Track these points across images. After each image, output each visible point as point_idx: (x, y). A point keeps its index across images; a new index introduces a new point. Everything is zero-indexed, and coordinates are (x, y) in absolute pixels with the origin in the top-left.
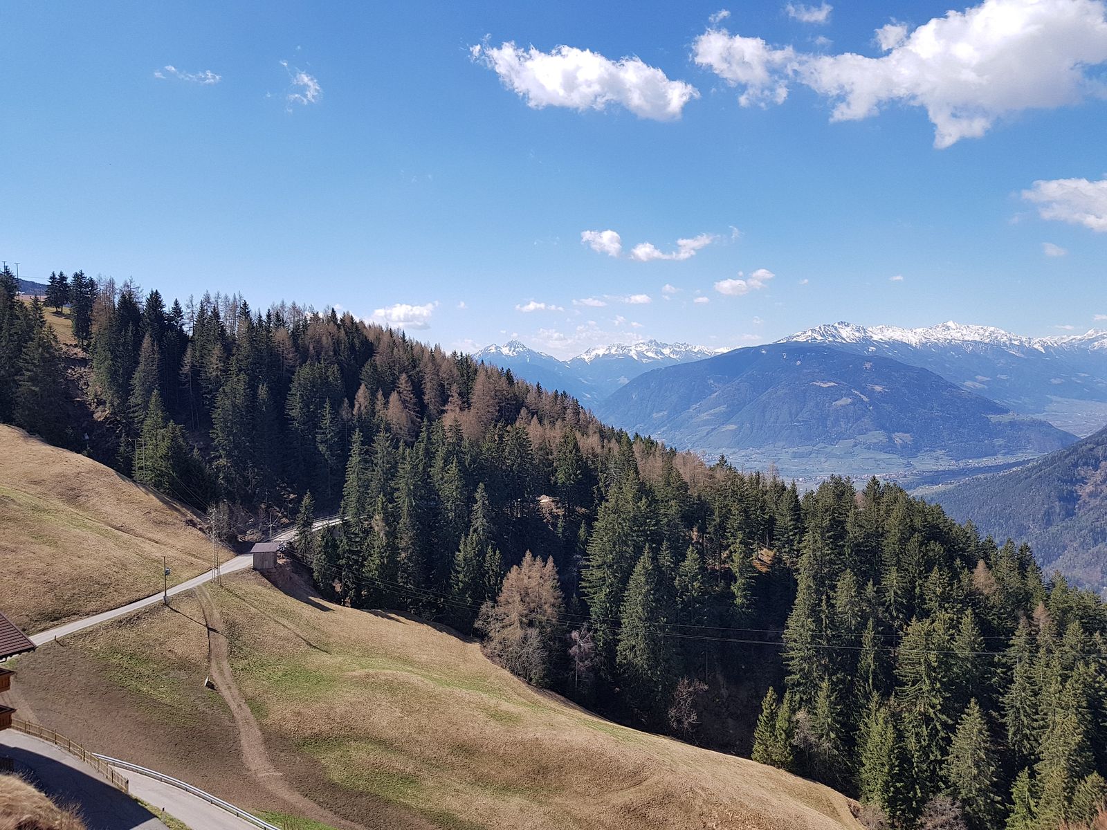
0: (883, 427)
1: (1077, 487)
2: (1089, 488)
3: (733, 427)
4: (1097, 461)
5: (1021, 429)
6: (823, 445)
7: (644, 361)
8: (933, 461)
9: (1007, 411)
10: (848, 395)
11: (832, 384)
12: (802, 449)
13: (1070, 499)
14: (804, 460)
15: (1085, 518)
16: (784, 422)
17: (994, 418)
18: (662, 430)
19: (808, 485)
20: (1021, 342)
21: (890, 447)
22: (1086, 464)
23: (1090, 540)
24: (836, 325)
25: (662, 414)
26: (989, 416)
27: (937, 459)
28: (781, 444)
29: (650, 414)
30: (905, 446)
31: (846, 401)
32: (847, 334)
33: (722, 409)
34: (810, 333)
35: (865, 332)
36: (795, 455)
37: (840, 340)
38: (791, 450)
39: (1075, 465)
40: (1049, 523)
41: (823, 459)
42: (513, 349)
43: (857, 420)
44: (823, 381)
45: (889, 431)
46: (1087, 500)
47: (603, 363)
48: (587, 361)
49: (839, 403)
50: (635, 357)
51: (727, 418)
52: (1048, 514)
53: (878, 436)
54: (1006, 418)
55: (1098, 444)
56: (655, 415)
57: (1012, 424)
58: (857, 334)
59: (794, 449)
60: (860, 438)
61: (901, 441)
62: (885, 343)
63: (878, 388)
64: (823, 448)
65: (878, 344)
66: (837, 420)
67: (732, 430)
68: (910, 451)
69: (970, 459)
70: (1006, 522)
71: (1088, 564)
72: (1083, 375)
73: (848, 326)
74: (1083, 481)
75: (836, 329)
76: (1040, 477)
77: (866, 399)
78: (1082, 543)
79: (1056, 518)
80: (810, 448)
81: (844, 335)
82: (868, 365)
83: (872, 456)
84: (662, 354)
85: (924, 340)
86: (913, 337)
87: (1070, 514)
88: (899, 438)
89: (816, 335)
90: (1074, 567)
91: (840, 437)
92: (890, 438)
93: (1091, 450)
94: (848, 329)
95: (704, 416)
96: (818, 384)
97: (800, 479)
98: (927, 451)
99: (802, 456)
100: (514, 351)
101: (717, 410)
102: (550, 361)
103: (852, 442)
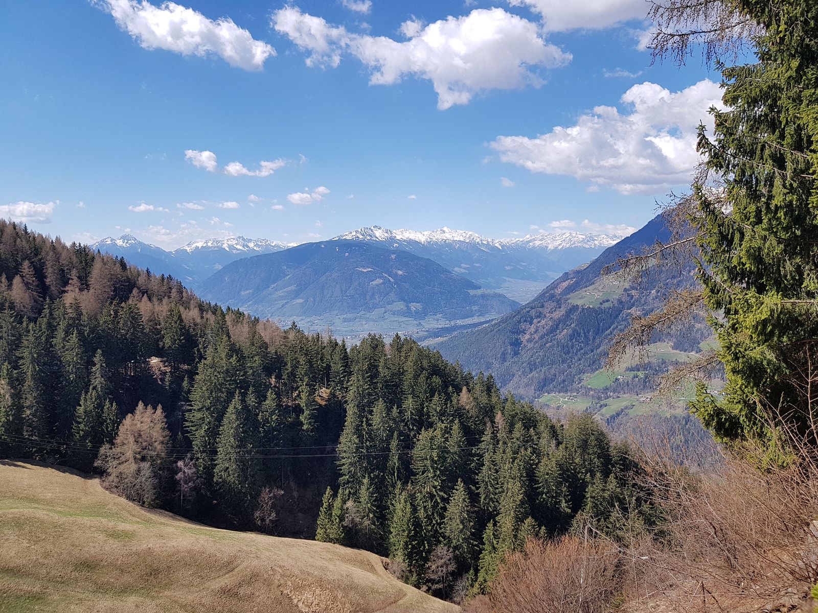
0: (403, 300)
1: (520, 336)
2: (527, 336)
3: (301, 301)
4: (532, 319)
5: (488, 300)
6: (364, 313)
7: (234, 251)
8: (435, 322)
9: (480, 288)
10: (380, 277)
11: (370, 269)
12: (350, 316)
13: (516, 344)
14: (351, 323)
15: (525, 356)
16: (337, 297)
17: (472, 292)
18: (248, 304)
19: (353, 341)
20: (488, 242)
21: (408, 313)
22: (525, 321)
23: (527, 370)
24: (372, 228)
25: (248, 292)
26: (469, 291)
27: (438, 320)
28: (335, 312)
29: (239, 293)
30: (417, 312)
31: (379, 281)
32: (379, 234)
33: (293, 287)
34: (354, 233)
35: (391, 233)
36: (345, 320)
37: (375, 239)
38: (342, 317)
39: (519, 322)
40: (504, 360)
41: (364, 323)
42: (126, 241)
43: (387, 294)
44: (363, 267)
45: (407, 302)
46: (526, 344)
47: (202, 254)
48: (188, 251)
49: (374, 283)
50: (227, 249)
51: (297, 294)
52: (504, 354)
53: (400, 306)
54: (479, 292)
55: (532, 308)
56: (243, 293)
57: (483, 296)
58: (386, 235)
59: (345, 316)
60: (389, 307)
61: (414, 309)
62: (405, 241)
63: (400, 272)
64: (364, 314)
65: (400, 242)
66: (373, 294)
67: (300, 303)
68: (421, 315)
69: (458, 319)
70: (480, 360)
71: (527, 385)
72: (523, 264)
73: (380, 229)
74: (524, 332)
75: (372, 231)
76: (499, 330)
77: (392, 280)
78: (523, 372)
79: (509, 357)
80: (355, 315)
81: (377, 236)
82: (393, 256)
83: (396, 319)
84: (248, 247)
85: (429, 240)
86: (421, 237)
87: (516, 353)
88: (414, 306)
89: (358, 235)
90: (519, 387)
91: (375, 306)
92: (408, 307)
93: (528, 312)
94: (380, 231)
95: (280, 293)
96: (360, 269)
97: (349, 337)
98: (431, 315)
99: (349, 320)
100: (127, 243)
101: (289, 288)
102: (158, 251)
103: (383, 309)
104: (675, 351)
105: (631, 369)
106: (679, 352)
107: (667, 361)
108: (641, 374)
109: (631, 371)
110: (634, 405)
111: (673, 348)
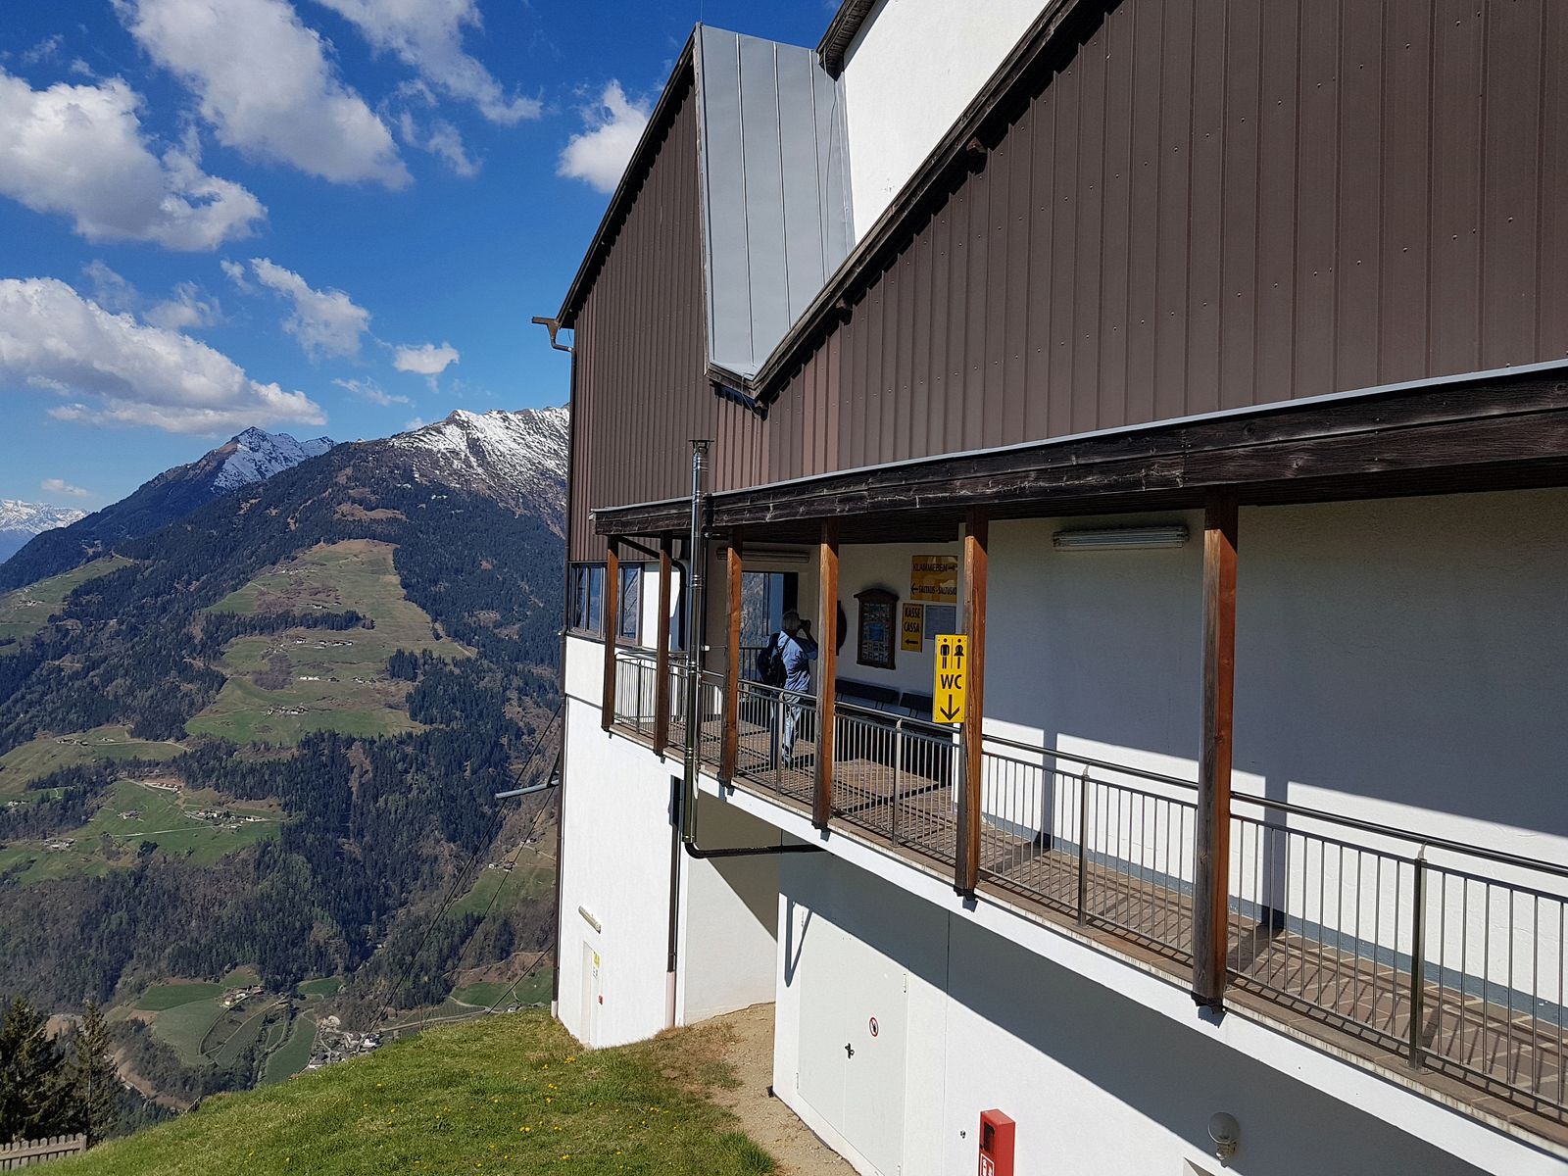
104: (136, 740)
105: (35, 785)
106: (144, 741)
107: (117, 761)
108: (57, 794)
109: (37, 788)
110: (33, 861)
111: (133, 734)
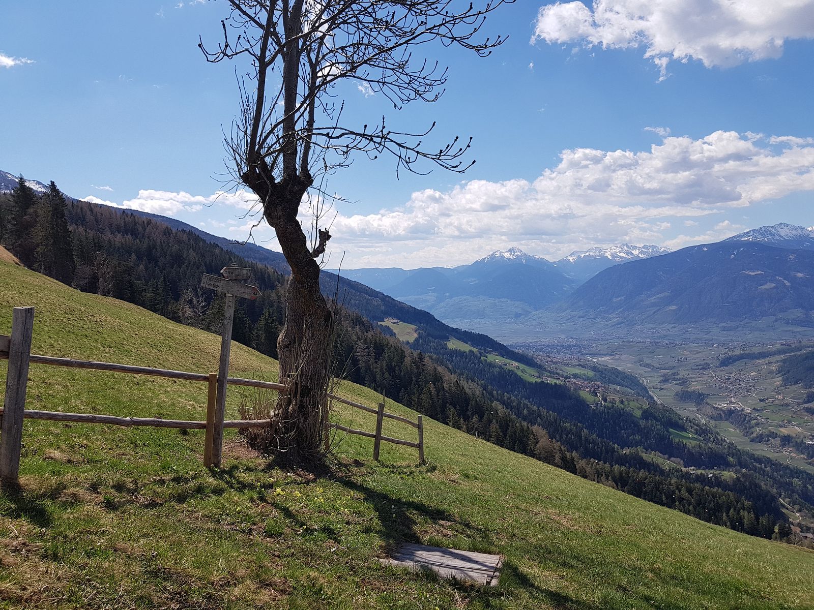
0: (801, 306)
3: (674, 307)
6: (748, 321)
10: (771, 281)
11: (760, 272)
12: (730, 324)
14: (732, 333)
16: (716, 303)
21: (806, 322)
24: (777, 226)
25: (619, 298)
28: (713, 320)
31: (770, 285)
32: (785, 232)
33: (667, 293)
35: (802, 230)
36: (724, 329)
37: (778, 238)
38: (721, 325)
41: (749, 332)
43: (779, 300)
44: (751, 270)
45: (807, 309)
47: (584, 263)
48: (571, 261)
49: (764, 287)
50: (610, 257)
51: (670, 300)
53: (798, 313)
56: (614, 300)
58: (795, 233)
59: (724, 324)
60: (781, 315)
63: (800, 275)
64: (748, 323)
66: (761, 301)
67: (674, 310)
73: (788, 226)
77: (788, 284)
80: (737, 323)
81: (782, 234)
83: (790, 329)
84: (632, 254)
91: (763, 314)
92: (807, 315)
95: (653, 300)
96: (747, 273)
99: (730, 329)
100: (513, 255)
101: (662, 295)
102: (543, 262)
103: (774, 318)
